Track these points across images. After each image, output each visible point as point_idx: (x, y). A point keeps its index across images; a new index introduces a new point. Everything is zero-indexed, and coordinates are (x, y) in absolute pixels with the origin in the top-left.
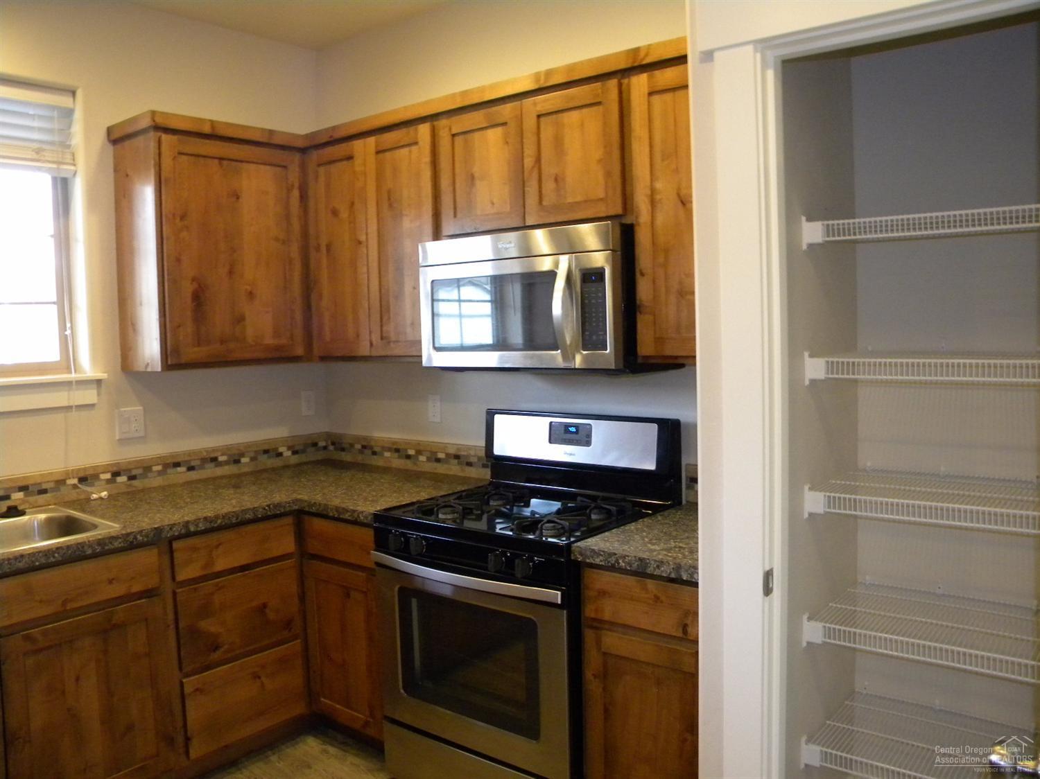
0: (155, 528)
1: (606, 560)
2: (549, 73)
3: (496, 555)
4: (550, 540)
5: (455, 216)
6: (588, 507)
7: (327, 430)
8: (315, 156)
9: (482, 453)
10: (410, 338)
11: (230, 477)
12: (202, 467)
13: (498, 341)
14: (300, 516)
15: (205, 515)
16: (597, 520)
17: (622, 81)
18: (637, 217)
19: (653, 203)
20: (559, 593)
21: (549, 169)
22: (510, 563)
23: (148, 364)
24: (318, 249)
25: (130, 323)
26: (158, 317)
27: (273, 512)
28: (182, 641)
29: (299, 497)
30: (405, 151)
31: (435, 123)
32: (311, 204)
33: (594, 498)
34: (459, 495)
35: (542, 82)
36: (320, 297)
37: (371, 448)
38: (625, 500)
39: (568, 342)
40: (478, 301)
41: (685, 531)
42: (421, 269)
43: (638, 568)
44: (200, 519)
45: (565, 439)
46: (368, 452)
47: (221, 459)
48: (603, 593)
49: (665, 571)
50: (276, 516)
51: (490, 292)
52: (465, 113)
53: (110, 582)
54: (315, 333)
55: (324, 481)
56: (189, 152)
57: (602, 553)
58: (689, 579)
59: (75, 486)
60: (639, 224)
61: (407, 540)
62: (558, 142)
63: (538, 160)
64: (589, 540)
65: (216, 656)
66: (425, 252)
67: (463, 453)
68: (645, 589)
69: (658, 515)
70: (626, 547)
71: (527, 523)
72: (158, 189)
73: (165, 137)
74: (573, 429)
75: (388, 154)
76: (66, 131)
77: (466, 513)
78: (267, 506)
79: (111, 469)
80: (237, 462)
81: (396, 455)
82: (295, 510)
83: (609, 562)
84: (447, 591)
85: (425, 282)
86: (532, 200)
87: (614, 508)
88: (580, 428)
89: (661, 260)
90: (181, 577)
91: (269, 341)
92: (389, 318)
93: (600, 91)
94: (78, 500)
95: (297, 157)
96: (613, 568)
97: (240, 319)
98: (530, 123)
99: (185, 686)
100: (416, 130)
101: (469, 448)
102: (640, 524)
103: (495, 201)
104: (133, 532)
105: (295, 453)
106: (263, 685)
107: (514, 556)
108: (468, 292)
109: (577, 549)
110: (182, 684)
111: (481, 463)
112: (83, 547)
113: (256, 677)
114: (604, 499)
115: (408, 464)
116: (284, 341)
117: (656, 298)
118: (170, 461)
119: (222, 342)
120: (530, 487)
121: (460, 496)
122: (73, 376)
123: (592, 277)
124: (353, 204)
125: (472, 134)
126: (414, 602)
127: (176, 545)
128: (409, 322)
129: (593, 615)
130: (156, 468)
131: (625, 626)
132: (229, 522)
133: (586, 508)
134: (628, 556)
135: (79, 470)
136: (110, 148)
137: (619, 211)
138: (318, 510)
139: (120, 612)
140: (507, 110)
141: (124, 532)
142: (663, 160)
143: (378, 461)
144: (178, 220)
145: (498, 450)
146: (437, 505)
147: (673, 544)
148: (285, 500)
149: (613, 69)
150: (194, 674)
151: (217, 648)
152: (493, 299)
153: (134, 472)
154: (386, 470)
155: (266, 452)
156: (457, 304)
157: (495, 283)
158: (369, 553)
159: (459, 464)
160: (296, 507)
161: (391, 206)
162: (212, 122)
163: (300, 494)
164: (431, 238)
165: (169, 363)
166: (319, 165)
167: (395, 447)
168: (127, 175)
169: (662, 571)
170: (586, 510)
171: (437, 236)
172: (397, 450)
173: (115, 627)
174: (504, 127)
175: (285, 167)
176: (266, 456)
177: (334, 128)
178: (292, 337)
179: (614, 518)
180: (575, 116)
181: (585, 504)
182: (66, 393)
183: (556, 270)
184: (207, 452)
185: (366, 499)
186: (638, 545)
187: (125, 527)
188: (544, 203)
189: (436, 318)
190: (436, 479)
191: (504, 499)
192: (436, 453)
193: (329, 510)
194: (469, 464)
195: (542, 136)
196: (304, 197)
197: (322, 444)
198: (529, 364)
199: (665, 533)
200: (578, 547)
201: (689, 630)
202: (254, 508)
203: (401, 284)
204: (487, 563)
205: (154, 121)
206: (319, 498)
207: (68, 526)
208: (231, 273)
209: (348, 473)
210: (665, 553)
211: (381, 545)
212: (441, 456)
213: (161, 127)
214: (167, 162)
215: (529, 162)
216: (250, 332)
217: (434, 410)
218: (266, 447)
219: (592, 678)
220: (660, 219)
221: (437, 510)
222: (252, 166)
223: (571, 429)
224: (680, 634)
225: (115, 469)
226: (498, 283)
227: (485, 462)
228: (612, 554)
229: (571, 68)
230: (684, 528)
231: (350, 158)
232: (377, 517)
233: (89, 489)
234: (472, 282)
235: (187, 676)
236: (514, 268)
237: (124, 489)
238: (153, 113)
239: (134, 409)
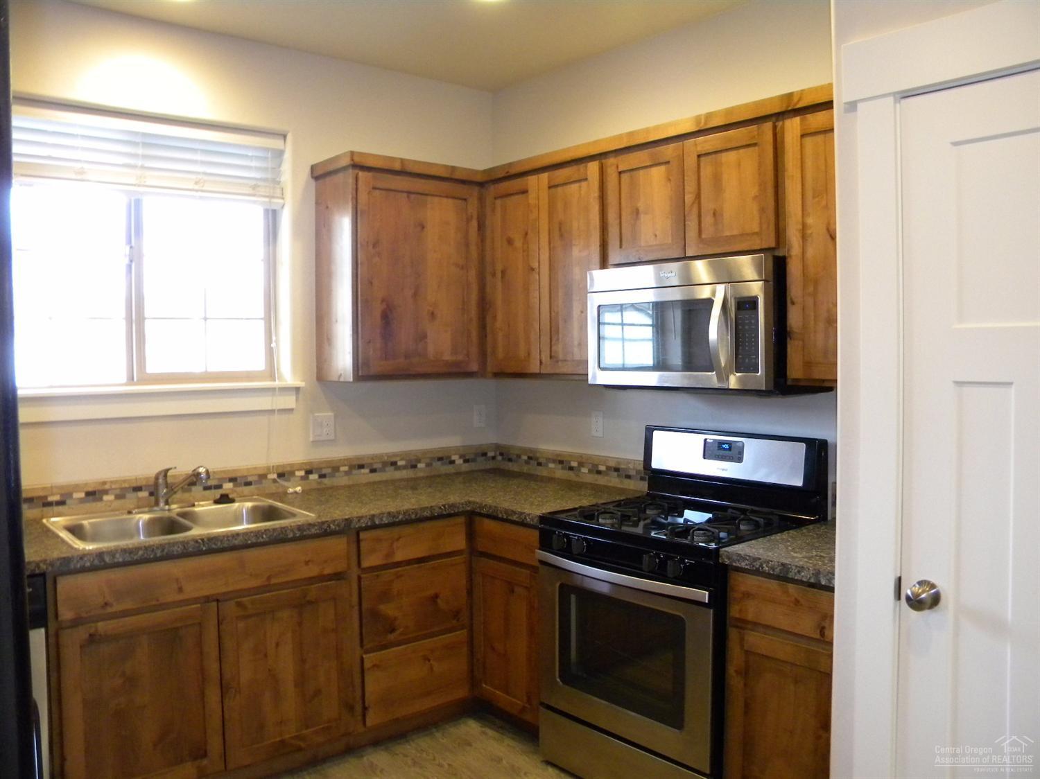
0: (346, 519)
1: (750, 565)
2: (709, 116)
3: (651, 556)
4: (700, 544)
5: (621, 247)
6: (737, 518)
7: (495, 442)
8: (493, 190)
9: (641, 467)
10: (577, 357)
11: (408, 480)
12: (383, 469)
13: (658, 362)
14: (472, 517)
15: (388, 510)
16: (744, 530)
17: (777, 124)
18: (789, 250)
19: (804, 237)
20: (707, 593)
21: (708, 205)
22: (663, 564)
23: (341, 375)
24: (494, 275)
25: (325, 338)
26: (351, 333)
27: (448, 512)
28: (364, 621)
29: (471, 499)
30: (575, 187)
31: (603, 161)
32: (488, 233)
33: (743, 511)
34: (616, 503)
35: (702, 124)
36: (495, 318)
37: (537, 459)
38: (772, 513)
39: (723, 365)
40: (641, 325)
41: (826, 543)
42: (588, 295)
43: (780, 573)
44: (383, 514)
45: (718, 456)
46: (533, 463)
47: (400, 463)
48: (747, 595)
49: (805, 576)
50: (450, 515)
51: (652, 316)
52: (632, 152)
53: (307, 563)
54: (489, 350)
55: (493, 487)
56: (381, 187)
57: (748, 558)
58: (827, 584)
59: (274, 481)
60: (790, 256)
61: (569, 541)
62: (717, 179)
63: (698, 196)
64: (737, 546)
65: (391, 637)
66: (592, 280)
67: (623, 466)
68: (786, 592)
69: (803, 528)
70: (770, 554)
71: (680, 529)
72: (355, 220)
73: (361, 174)
74: (726, 446)
75: (560, 189)
76: (277, 169)
77: (625, 518)
78: (443, 505)
79: (305, 468)
80: (414, 467)
81: (560, 466)
82: (467, 511)
83: (753, 566)
84: (604, 589)
85: (592, 308)
86: (692, 233)
87: (762, 520)
88: (733, 445)
89: (811, 289)
90: (365, 564)
91: (447, 357)
92: (558, 340)
93: (756, 133)
94: (278, 493)
95: (476, 190)
96: (757, 572)
97: (423, 337)
98: (691, 161)
99: (365, 660)
100: (586, 167)
101: (629, 462)
102: (785, 535)
103: (657, 233)
104: (327, 521)
105: (466, 461)
106: (431, 668)
107: (667, 558)
108: (631, 316)
109: (725, 554)
110: (362, 660)
111: (639, 477)
112: (286, 531)
113: (427, 659)
114: (753, 512)
115: (571, 475)
116: (460, 358)
117: (805, 327)
118: (356, 463)
119: (407, 357)
120: (684, 499)
121: (618, 504)
122: (277, 384)
123: (746, 305)
124: (526, 234)
125: (637, 172)
126: (573, 598)
127: (362, 535)
128: (576, 343)
129: (737, 616)
130: (342, 469)
131: (767, 627)
132: (409, 518)
133: (735, 519)
134: (772, 561)
135: (278, 466)
136: (313, 183)
137: (773, 245)
138: (488, 511)
139: (314, 591)
140: (669, 150)
141: (320, 521)
142: (814, 197)
143: (542, 472)
144: (371, 247)
145: (655, 464)
146: (598, 511)
147: (814, 553)
148: (458, 501)
149: (769, 113)
150: (374, 651)
151: (393, 630)
152: (655, 323)
153: (324, 472)
154: (551, 480)
155: (440, 459)
156: (620, 327)
157: (657, 309)
158: (534, 552)
159: (618, 476)
160: (469, 509)
161: (561, 236)
162: (402, 161)
163: (471, 497)
164: (598, 266)
165: (360, 374)
166: (495, 198)
167: (559, 458)
168: (327, 207)
169: (803, 576)
170: (736, 520)
171: (604, 264)
172: (561, 462)
173: (310, 603)
174: (667, 166)
175: (465, 200)
176: (439, 463)
177: (510, 165)
178: (468, 355)
179: (760, 529)
180: (731, 157)
181: (734, 515)
182: (270, 398)
183: (713, 298)
184: (388, 457)
185: (532, 504)
186: (782, 552)
187: (319, 516)
188: (703, 236)
189: (601, 341)
190: (597, 489)
191: (660, 509)
192: (597, 466)
193: (498, 512)
194: (628, 477)
195: (702, 174)
196: (481, 227)
197: (491, 454)
198: (685, 384)
199: (808, 544)
200: (726, 551)
201: (827, 632)
202: (431, 507)
203: (569, 308)
204: (641, 563)
205: (353, 160)
206: (489, 501)
207: (269, 514)
208: (415, 295)
209: (515, 481)
210: (806, 560)
211: (546, 545)
212: (602, 468)
213: (359, 165)
214: (363, 197)
215: (689, 198)
216: (431, 350)
217: (597, 425)
218: (440, 455)
219: (734, 674)
220: (810, 252)
221: (598, 515)
222: (436, 199)
223: (724, 446)
224: (818, 636)
225: (308, 467)
226: (660, 309)
227: (643, 475)
228: (756, 559)
229: (729, 111)
230: (826, 540)
231: (525, 192)
232: (543, 519)
233: (286, 484)
234: (635, 307)
235: (367, 652)
236: (676, 295)
237: (315, 486)
238: (352, 153)
239: (327, 415)
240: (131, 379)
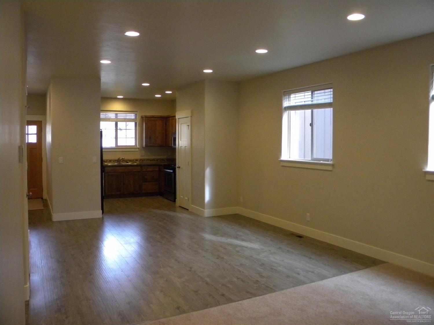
23: (144, 146)
26: (145, 140)
50: (156, 165)
56: (149, 120)
65: (147, 181)
73: (146, 118)
90: (143, 171)
91: (160, 144)
97: (156, 141)
113: (152, 185)
119: (154, 144)
122: (136, 147)
127: (143, 167)
135: (136, 159)
136: (141, 119)
144: (148, 128)
150: (144, 182)
153: (143, 160)
168: (143, 122)
173: (135, 175)
175: (163, 120)
178: (164, 144)
196: (166, 124)
208: (155, 135)
214: (146, 121)
222: (158, 121)
225: (140, 159)
238: (145, 115)
239: (143, 152)
240: (116, 146)
